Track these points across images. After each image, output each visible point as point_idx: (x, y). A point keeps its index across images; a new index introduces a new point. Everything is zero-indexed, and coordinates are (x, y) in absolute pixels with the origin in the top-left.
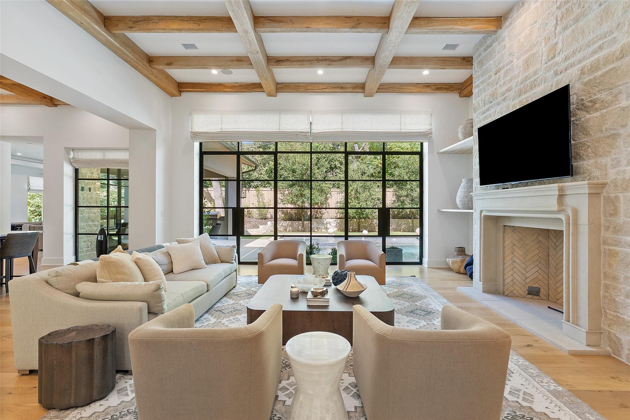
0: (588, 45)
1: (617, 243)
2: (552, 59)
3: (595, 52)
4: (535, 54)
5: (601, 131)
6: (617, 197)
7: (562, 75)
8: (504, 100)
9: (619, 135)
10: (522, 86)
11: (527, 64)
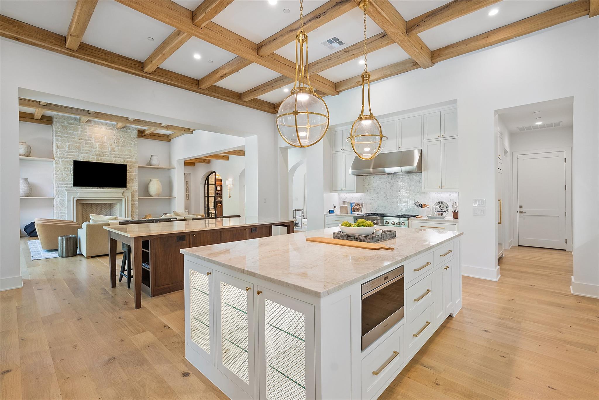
0: (126, 155)
1: (134, 204)
2: (113, 152)
3: (127, 158)
4: (105, 146)
5: (130, 178)
6: (134, 194)
7: (117, 158)
8: (86, 153)
9: (134, 180)
10: (98, 153)
11: (101, 147)
